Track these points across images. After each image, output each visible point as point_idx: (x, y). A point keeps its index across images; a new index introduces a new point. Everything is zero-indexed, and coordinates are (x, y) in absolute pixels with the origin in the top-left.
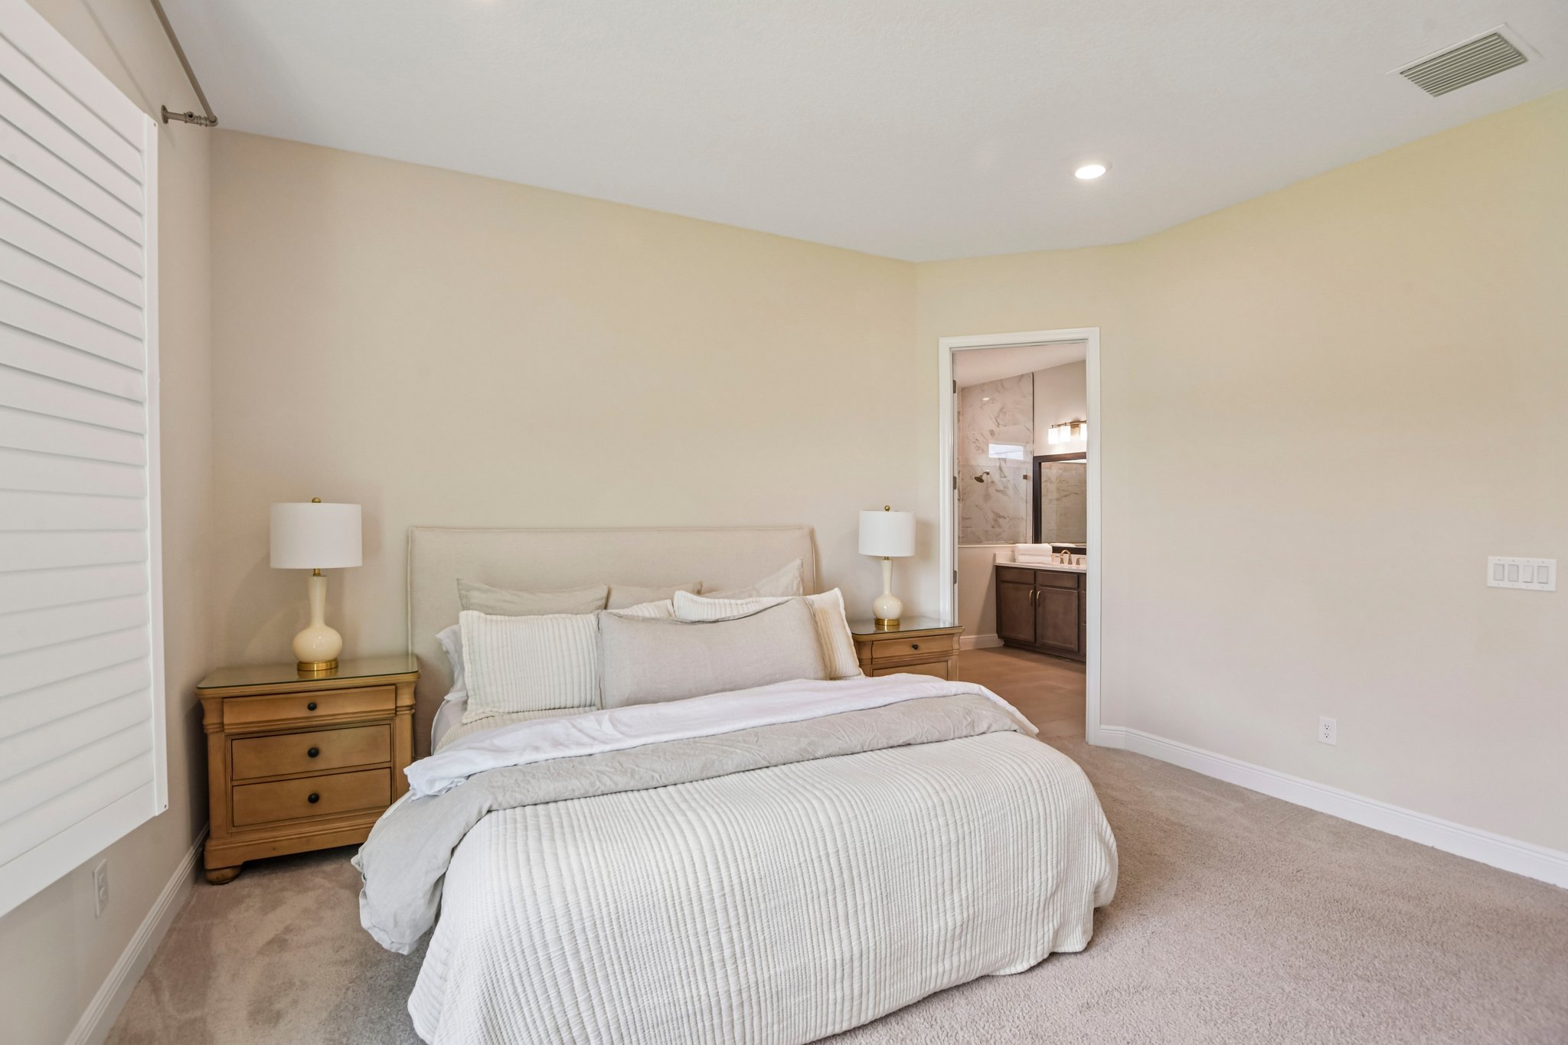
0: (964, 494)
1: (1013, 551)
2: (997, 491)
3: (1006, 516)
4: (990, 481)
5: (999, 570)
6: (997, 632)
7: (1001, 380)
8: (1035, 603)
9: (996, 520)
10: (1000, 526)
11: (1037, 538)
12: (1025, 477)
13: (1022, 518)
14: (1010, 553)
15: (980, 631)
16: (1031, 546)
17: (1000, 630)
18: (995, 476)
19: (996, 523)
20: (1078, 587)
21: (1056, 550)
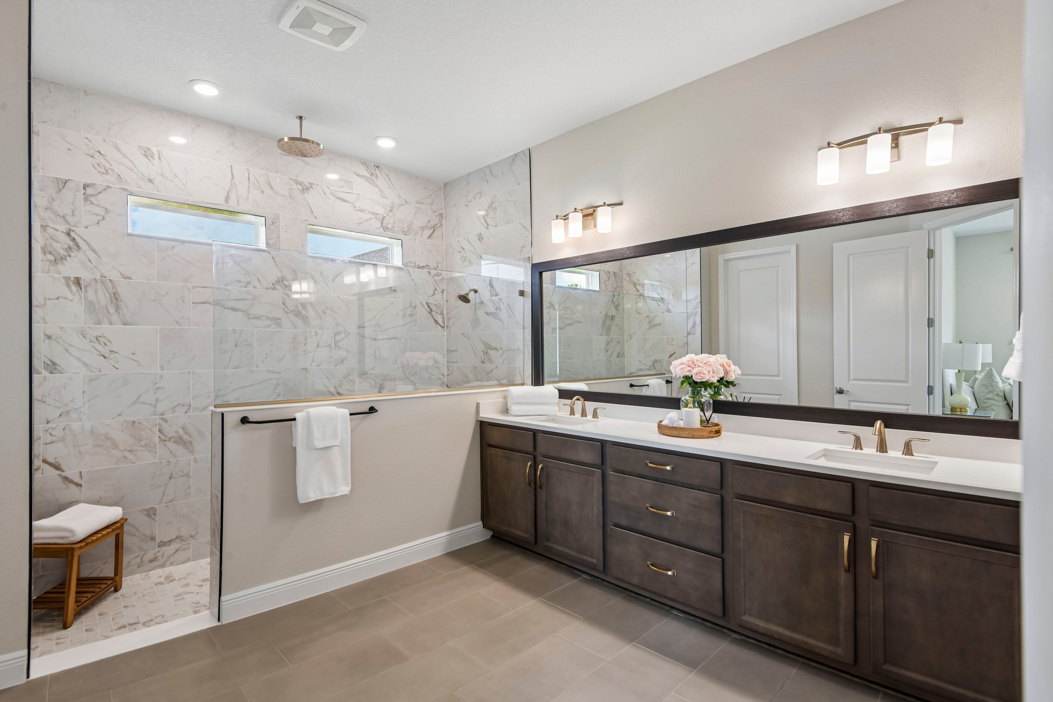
0: (449, 319)
1: (505, 398)
2: (487, 314)
3: (498, 347)
4: (478, 301)
5: (484, 427)
6: (483, 519)
7: (489, 166)
8: (535, 484)
9: (487, 353)
10: (491, 361)
11: (538, 379)
12: (522, 293)
13: (518, 349)
14: (501, 400)
15: (455, 523)
16: (529, 389)
17: (486, 517)
18: (485, 294)
19: (486, 357)
20: (603, 462)
21: (564, 394)
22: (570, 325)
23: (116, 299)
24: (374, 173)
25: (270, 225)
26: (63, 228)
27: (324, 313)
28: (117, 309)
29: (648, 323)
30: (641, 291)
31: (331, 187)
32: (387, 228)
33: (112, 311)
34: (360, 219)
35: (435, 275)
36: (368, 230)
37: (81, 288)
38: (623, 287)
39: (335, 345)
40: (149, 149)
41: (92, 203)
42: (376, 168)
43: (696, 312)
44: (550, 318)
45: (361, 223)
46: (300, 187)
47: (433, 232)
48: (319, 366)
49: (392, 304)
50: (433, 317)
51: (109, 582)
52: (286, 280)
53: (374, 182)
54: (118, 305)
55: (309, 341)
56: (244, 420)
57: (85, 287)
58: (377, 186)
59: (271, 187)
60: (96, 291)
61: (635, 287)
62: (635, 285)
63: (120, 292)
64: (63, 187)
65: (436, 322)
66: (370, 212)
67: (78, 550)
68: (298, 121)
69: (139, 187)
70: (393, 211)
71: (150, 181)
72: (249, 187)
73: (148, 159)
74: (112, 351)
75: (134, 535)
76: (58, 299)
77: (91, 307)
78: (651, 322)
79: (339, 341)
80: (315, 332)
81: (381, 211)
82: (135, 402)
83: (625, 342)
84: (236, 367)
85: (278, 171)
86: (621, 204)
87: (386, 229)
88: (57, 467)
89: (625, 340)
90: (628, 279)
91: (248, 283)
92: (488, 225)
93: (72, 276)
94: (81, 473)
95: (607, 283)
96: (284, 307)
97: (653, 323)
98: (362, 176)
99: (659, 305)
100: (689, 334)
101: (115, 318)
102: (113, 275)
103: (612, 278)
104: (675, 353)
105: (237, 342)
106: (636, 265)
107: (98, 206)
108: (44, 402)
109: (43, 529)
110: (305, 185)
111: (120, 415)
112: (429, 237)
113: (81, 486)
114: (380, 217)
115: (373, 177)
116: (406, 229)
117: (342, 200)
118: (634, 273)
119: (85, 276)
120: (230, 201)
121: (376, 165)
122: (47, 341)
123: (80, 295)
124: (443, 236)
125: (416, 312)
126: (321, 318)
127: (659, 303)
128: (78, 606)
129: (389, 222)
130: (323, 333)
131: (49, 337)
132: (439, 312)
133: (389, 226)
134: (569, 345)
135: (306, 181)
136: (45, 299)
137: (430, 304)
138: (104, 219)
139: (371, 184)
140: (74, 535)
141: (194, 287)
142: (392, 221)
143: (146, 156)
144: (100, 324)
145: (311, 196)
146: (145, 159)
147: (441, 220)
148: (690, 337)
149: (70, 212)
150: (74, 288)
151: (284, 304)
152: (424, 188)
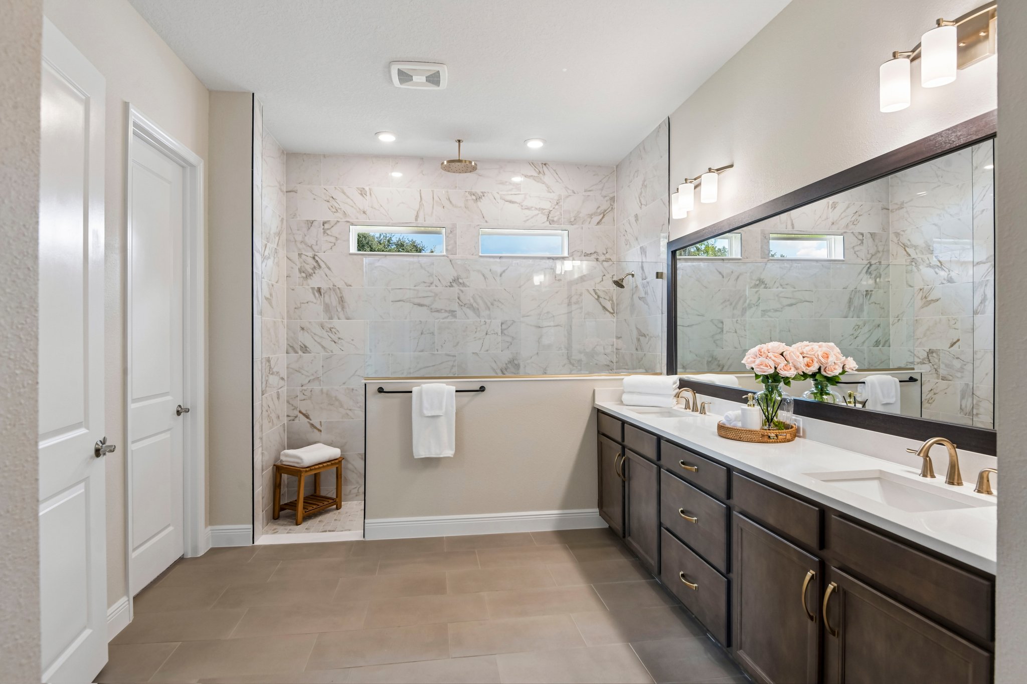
0: (617, 305)
2: (640, 298)
3: (646, 333)
4: (632, 285)
5: (599, 415)
7: (643, 142)
9: (639, 340)
11: (671, 368)
12: (659, 275)
15: (567, 503)
17: (602, 506)
19: (639, 344)
22: (791, 305)
23: (342, 301)
24: (542, 172)
25: (449, 234)
26: (311, 254)
27: (492, 304)
28: (343, 308)
29: (922, 299)
30: (913, 255)
31: (500, 193)
32: (553, 221)
33: (339, 310)
34: (527, 216)
35: (604, 261)
36: (534, 226)
37: (321, 295)
38: (888, 251)
39: (502, 333)
40: (364, 189)
41: (328, 235)
42: (544, 166)
43: (988, 280)
44: (759, 299)
45: (528, 220)
46: (474, 198)
47: (603, 218)
48: (487, 351)
49: (557, 293)
50: (600, 303)
51: (331, 501)
52: (461, 279)
53: (541, 179)
54: (343, 305)
55: (479, 329)
56: (381, 390)
57: (324, 294)
58: (544, 183)
59: (451, 202)
60: (330, 296)
61: (906, 251)
62: (905, 247)
63: (344, 296)
64: (311, 226)
65: (604, 308)
66: (536, 209)
67: (304, 473)
68: (457, 144)
69: (357, 218)
70: (560, 204)
71: (364, 212)
72: (433, 205)
73: (363, 196)
74: (339, 338)
75: (353, 472)
76: (308, 303)
77: (327, 308)
78: (925, 297)
79: (505, 329)
80: (485, 321)
81: (547, 206)
82: (353, 375)
83: (891, 326)
84: (422, 351)
85: (456, 187)
86: (731, 166)
87: (551, 222)
88: (307, 417)
89: (891, 323)
90: (895, 240)
91: (431, 284)
92: (641, 204)
93: (316, 287)
94: (321, 422)
95: (857, 248)
96: (460, 302)
97: (929, 299)
98: (530, 176)
99: (937, 273)
100: (975, 313)
101: (341, 315)
102: (341, 285)
103: (868, 241)
104: (958, 340)
105: (422, 331)
106: (906, 220)
107: (331, 236)
108: (300, 372)
109: (287, 455)
110: (478, 194)
111: (344, 383)
112: (598, 223)
113: (321, 431)
114: (546, 212)
115: (541, 175)
116: (572, 219)
117: (511, 202)
118: (903, 231)
119: (324, 286)
120: (419, 219)
121: (544, 163)
122: (302, 331)
123: (321, 300)
124: (614, 221)
125: (582, 300)
126: (489, 309)
127: (937, 270)
128: (305, 512)
129: (555, 215)
130: (491, 322)
131: (303, 329)
132: (608, 298)
133: (555, 219)
134: (790, 331)
135: (479, 192)
136: (301, 303)
137: (597, 291)
138: (335, 245)
139: (538, 182)
140: (303, 462)
141: (393, 289)
142: (558, 213)
143: (361, 194)
144: (332, 319)
145: (484, 204)
146: (361, 197)
147: (612, 204)
148: (977, 317)
149: (315, 244)
150: (317, 294)
151: (459, 298)
152: (594, 175)
